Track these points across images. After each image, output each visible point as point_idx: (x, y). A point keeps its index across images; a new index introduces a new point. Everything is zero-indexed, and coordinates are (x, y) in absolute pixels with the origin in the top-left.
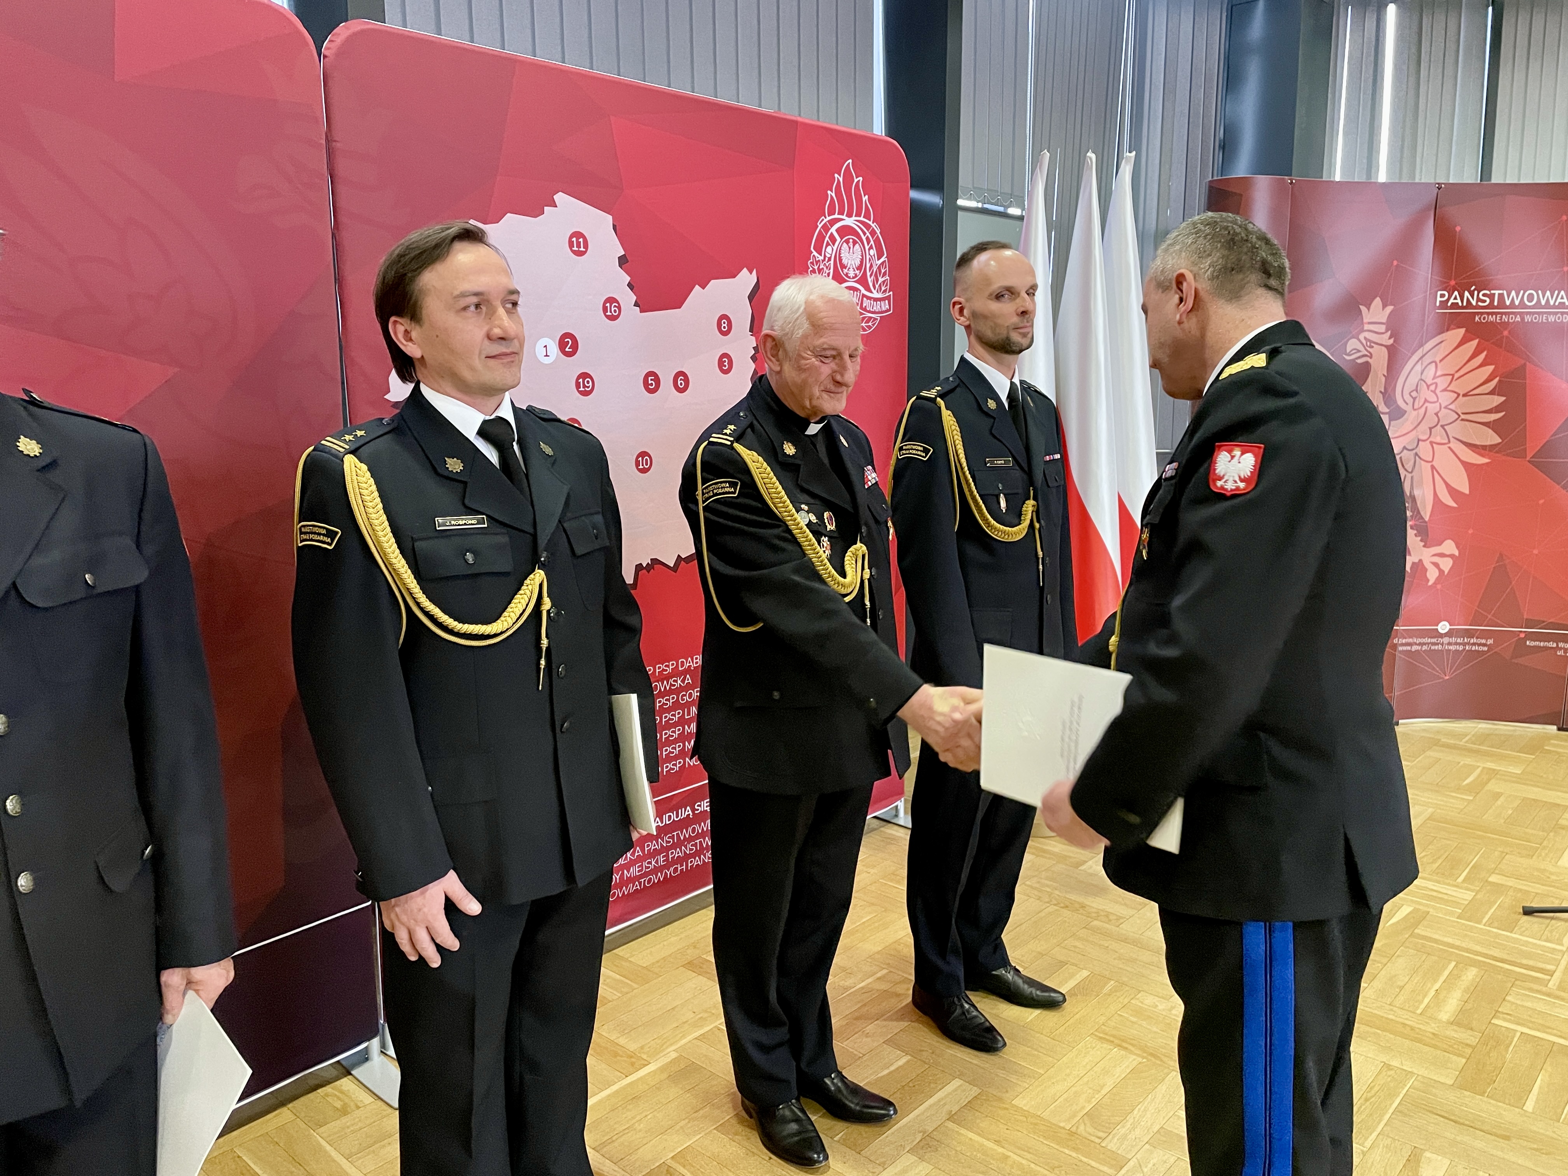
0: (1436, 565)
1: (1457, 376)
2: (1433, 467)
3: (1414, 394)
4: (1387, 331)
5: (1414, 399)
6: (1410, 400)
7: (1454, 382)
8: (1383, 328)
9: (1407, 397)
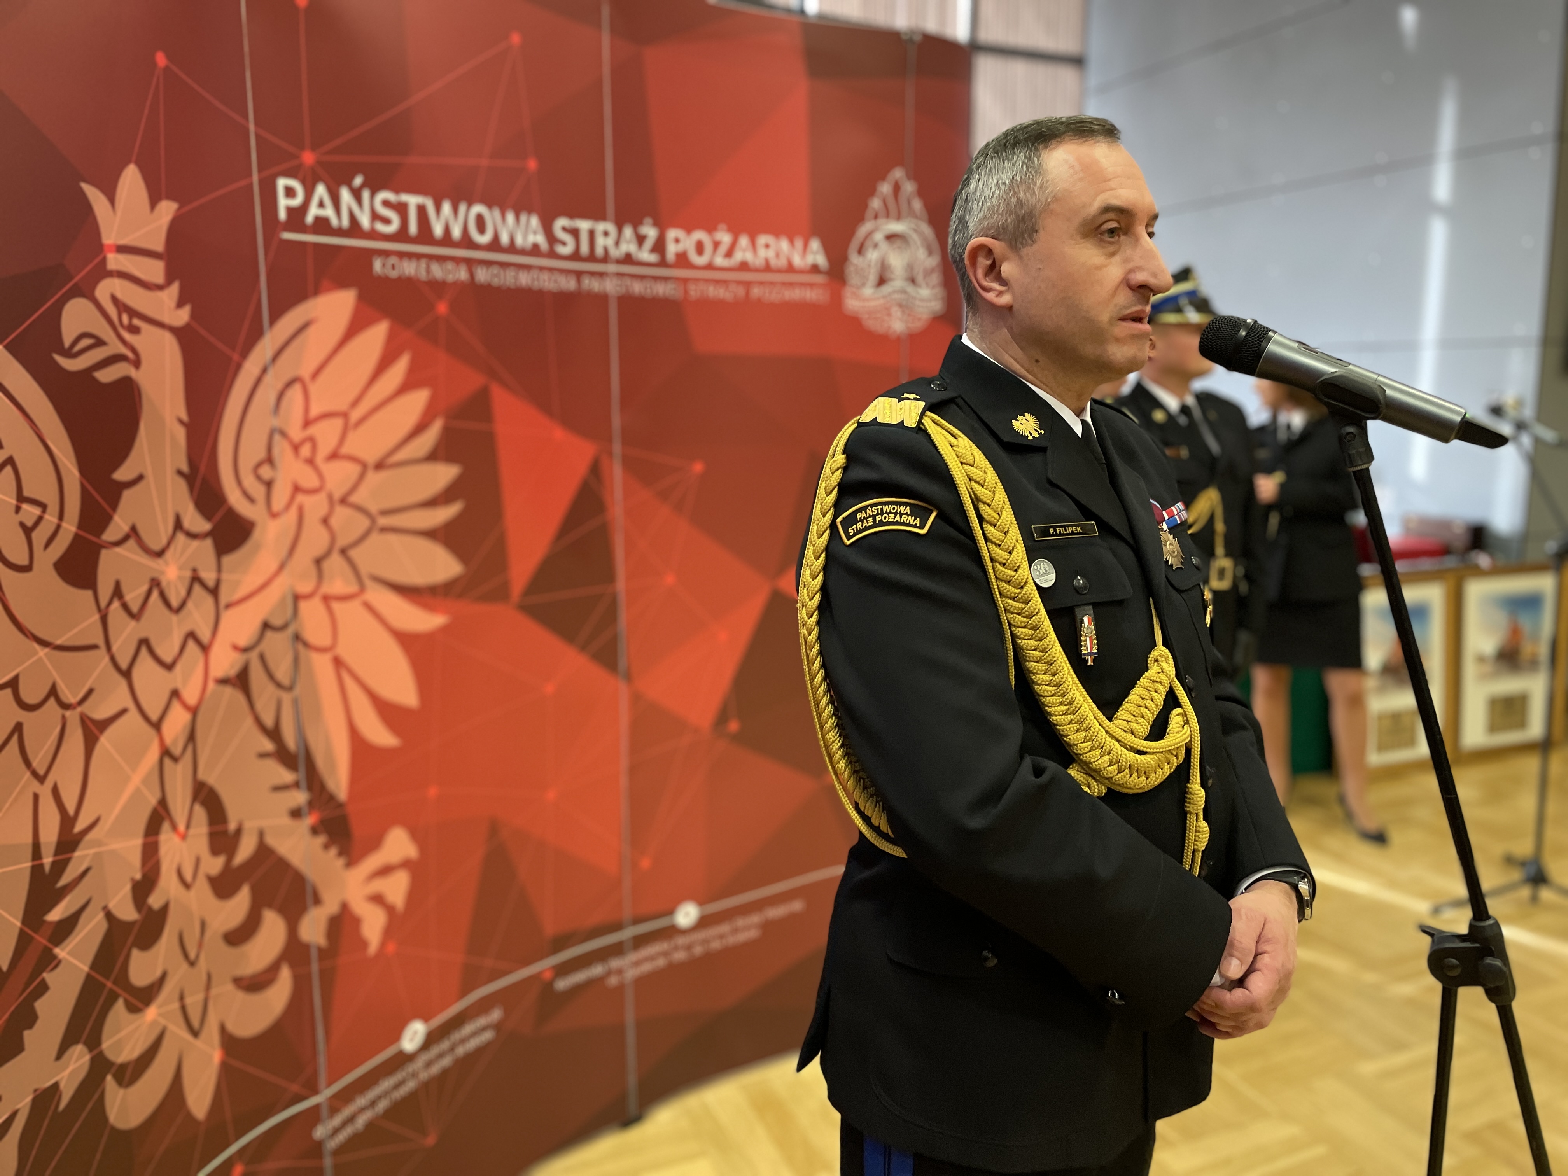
0: (378, 899)
1: (355, 415)
2: (338, 662)
3: (266, 472)
4: (169, 282)
5: (269, 484)
6: (257, 490)
7: (352, 436)
8: (154, 270)
9: (249, 481)
